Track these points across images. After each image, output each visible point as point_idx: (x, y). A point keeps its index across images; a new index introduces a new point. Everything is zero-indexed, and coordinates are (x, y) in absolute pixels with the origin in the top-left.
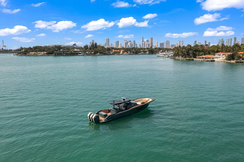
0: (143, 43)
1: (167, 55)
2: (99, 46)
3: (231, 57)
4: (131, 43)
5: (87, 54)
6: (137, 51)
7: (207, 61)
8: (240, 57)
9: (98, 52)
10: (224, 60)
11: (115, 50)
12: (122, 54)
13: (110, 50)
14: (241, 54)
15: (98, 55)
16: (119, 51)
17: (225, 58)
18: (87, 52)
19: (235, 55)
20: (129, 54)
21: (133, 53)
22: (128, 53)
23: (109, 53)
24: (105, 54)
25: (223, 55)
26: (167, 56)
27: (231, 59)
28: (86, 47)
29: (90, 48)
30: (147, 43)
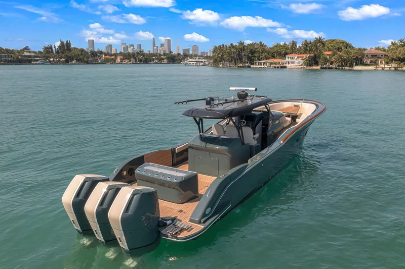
0: (155, 48)
1: (202, 62)
2: (75, 48)
3: (313, 61)
4: (134, 48)
5: (50, 61)
6: (146, 58)
7: (275, 67)
8: (326, 60)
9: (73, 58)
10: (302, 65)
11: (105, 55)
12: (119, 64)
13: (97, 55)
14: (328, 55)
15: (74, 64)
16: (113, 57)
17: (302, 62)
18: (52, 59)
19: (319, 57)
20: (132, 63)
21: (140, 61)
22: (130, 61)
23: (94, 60)
24: (87, 63)
25: (298, 58)
26: (201, 64)
27: (312, 64)
28: (48, 50)
29: (58, 51)
30: (161, 49)
